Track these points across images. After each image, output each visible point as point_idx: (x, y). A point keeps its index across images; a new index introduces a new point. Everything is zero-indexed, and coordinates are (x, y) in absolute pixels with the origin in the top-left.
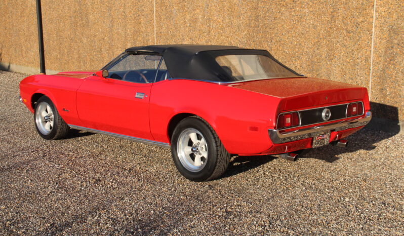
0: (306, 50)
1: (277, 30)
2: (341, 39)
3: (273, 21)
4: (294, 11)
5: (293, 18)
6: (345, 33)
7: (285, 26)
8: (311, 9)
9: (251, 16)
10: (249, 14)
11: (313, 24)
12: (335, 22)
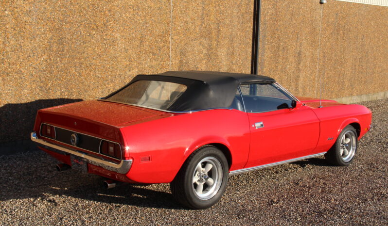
0: (118, 72)
1: (87, 54)
2: (149, 60)
3: (82, 44)
4: (106, 35)
5: (105, 42)
6: (151, 55)
7: (96, 50)
8: (122, 34)
9: (52, 38)
10: (49, 35)
11: (125, 48)
12: (144, 46)
